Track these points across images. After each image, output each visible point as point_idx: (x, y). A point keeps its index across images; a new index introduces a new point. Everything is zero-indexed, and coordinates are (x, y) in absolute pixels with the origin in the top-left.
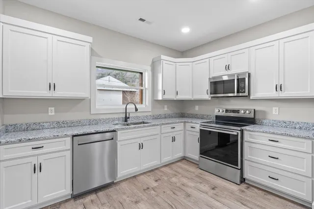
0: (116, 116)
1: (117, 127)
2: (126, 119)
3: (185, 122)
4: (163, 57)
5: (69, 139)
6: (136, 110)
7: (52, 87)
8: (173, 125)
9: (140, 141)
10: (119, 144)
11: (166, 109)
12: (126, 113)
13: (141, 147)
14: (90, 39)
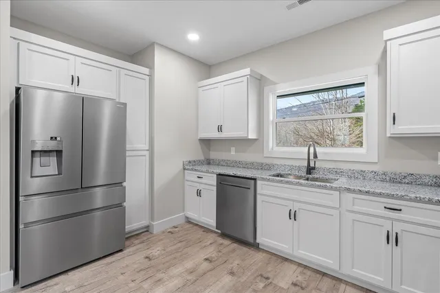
0: (297, 163)
12: (309, 161)
13: (292, 215)
14: (248, 71)
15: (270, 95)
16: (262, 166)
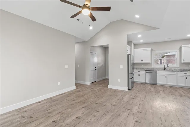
1: (157, 70)
2: (165, 69)
4: (182, 46)
5: (145, 71)
6: (168, 66)
7: (142, 60)
8: (185, 73)
10: (158, 75)
12: (165, 67)
13: (166, 77)
14: (151, 48)
15: (154, 53)
16: (152, 69)
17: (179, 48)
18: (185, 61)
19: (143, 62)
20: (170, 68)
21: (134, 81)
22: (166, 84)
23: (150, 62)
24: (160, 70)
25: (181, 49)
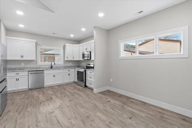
1: (44, 69)
2: (51, 67)
3: (75, 69)
4: (66, 44)
5: (27, 72)
6: (55, 64)
7: (22, 57)
8: (69, 70)
9: (54, 74)
10: (45, 75)
11: (71, 64)
12: (51, 65)
13: (54, 76)
14: (35, 41)
15: (39, 48)
16: (37, 68)
17: (63, 46)
18: (68, 59)
19: (24, 59)
20: (56, 66)
21: (7, 92)
22: (53, 84)
23: (34, 58)
24: (47, 69)
25: (64, 47)
